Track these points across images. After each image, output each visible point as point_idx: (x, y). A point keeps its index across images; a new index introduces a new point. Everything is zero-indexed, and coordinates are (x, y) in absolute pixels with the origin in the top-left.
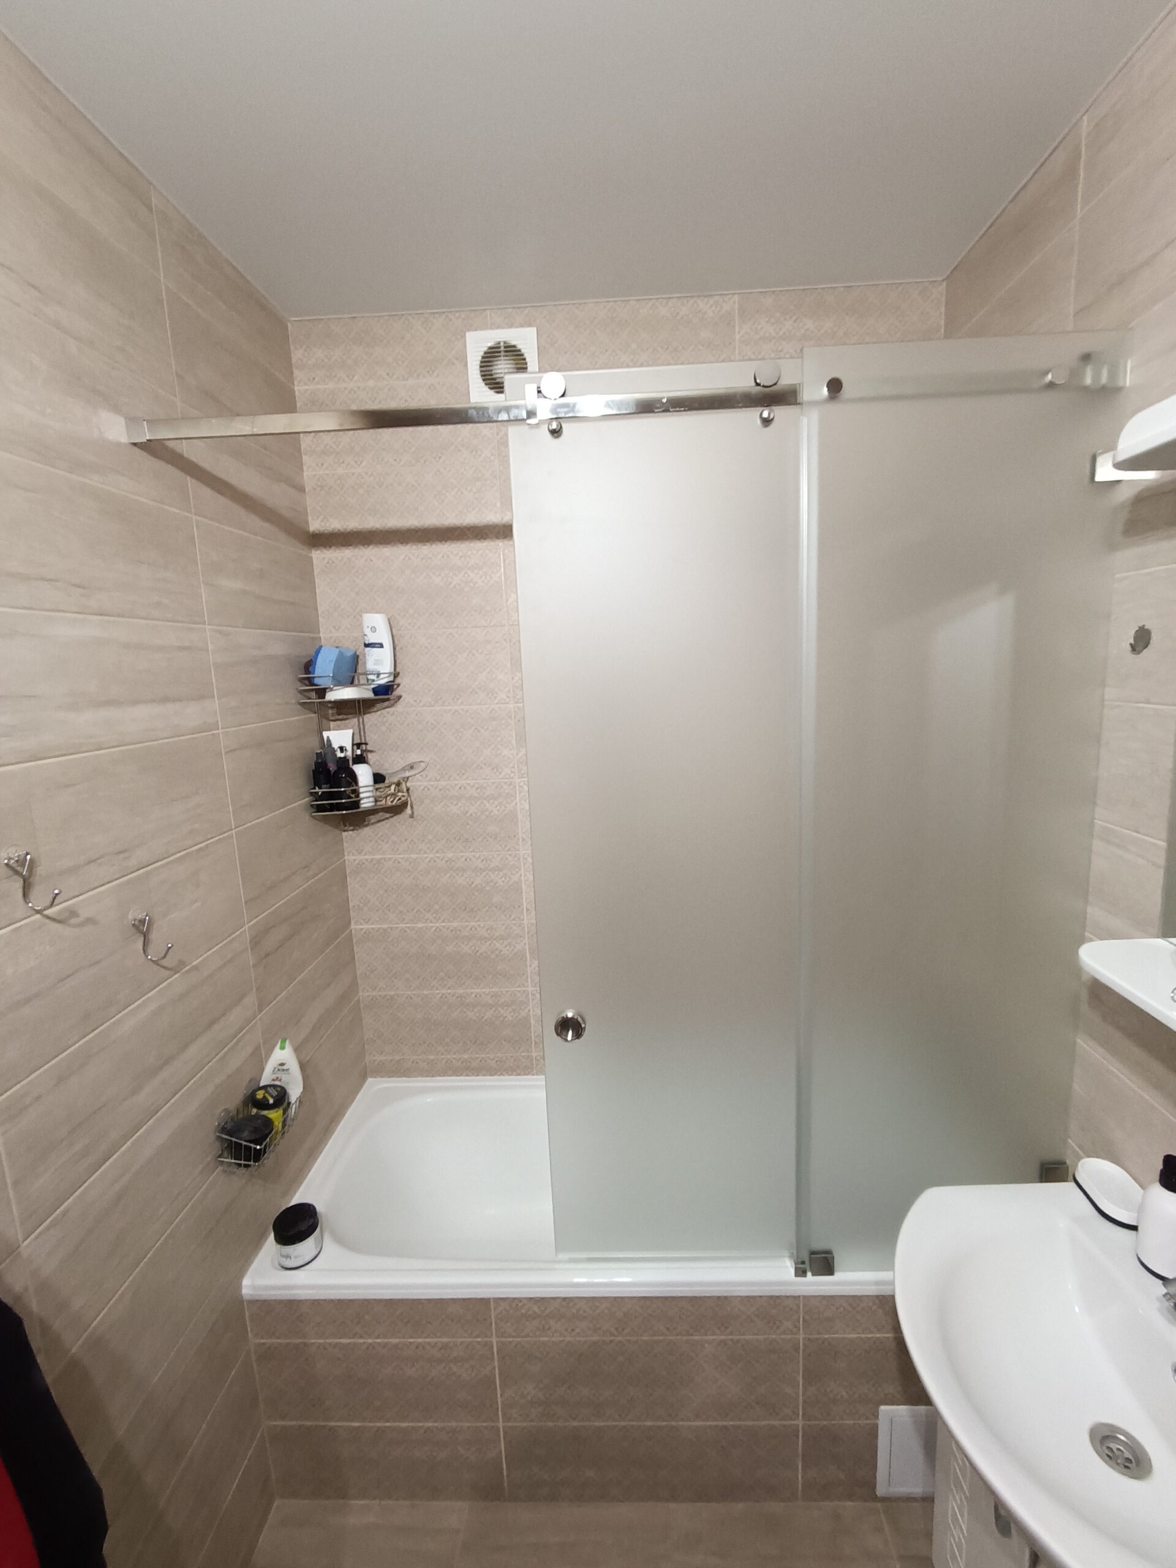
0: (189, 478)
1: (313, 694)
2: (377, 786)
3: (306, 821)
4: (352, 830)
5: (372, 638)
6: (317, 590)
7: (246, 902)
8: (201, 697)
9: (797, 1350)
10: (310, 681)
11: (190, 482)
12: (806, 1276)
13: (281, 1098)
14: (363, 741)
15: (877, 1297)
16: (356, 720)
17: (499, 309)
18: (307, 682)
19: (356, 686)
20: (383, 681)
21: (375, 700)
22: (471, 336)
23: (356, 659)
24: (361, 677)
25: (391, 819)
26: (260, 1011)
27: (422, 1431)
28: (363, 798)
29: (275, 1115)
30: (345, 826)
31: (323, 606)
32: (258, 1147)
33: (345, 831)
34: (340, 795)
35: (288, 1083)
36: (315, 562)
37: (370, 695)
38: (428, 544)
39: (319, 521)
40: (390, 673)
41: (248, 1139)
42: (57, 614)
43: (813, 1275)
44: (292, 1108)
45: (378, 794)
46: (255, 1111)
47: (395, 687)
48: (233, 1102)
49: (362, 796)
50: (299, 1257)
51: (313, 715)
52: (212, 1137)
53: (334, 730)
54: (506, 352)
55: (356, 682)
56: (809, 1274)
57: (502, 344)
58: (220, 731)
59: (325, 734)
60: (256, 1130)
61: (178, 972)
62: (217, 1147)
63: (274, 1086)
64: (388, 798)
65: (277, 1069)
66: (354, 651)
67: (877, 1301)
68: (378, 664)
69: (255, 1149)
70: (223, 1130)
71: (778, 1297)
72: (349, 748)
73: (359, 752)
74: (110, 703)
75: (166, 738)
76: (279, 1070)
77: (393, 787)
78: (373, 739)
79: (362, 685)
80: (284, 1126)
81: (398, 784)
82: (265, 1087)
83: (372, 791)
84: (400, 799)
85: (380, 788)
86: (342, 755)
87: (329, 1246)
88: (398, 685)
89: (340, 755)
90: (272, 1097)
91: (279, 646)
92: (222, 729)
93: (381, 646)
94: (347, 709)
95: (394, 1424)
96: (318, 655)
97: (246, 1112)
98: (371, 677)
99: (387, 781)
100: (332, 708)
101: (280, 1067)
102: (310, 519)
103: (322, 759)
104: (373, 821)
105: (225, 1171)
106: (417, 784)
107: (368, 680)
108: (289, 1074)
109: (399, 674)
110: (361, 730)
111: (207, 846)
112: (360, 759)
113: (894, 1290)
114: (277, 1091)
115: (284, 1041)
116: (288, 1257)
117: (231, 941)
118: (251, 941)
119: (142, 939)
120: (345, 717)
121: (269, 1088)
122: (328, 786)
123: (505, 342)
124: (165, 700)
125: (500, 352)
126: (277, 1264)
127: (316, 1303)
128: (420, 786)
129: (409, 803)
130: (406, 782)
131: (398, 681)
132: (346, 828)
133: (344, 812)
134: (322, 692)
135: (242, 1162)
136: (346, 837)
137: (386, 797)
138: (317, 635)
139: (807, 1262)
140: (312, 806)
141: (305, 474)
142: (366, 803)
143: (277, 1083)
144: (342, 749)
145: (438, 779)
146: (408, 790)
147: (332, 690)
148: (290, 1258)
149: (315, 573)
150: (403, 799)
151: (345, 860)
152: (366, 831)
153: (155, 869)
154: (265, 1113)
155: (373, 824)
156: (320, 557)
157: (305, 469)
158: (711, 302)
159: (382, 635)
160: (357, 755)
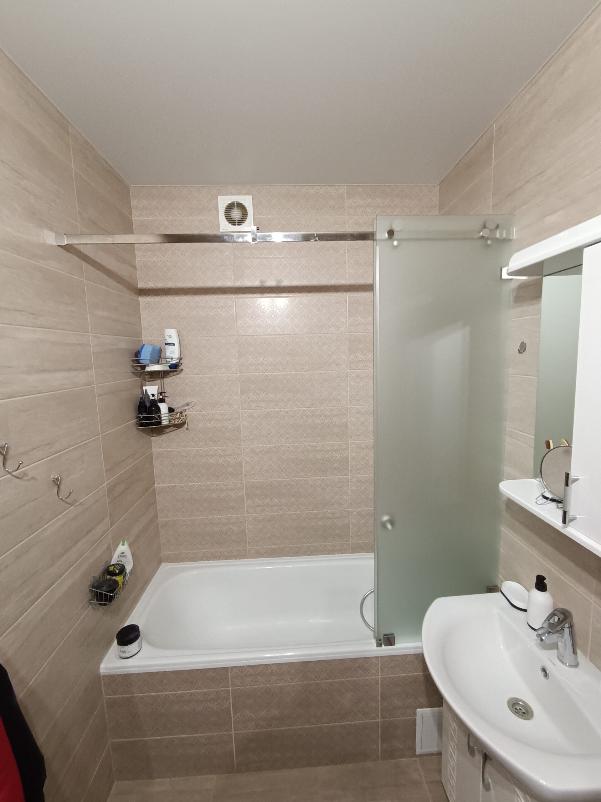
0: (83, 262)
1: (139, 368)
2: (171, 414)
3: (135, 431)
4: (156, 436)
5: (169, 341)
6: (141, 316)
7: (105, 472)
8: (87, 369)
9: (378, 684)
10: (138, 362)
11: (84, 264)
12: (381, 647)
13: (122, 570)
14: (163, 391)
15: (415, 655)
16: (160, 381)
17: (234, 186)
18: (136, 362)
19: (160, 364)
20: (174, 362)
21: (169, 371)
22: (220, 198)
23: (160, 351)
24: (162, 360)
25: (177, 431)
26: (111, 527)
27: (192, 739)
28: (163, 420)
29: (119, 579)
30: (153, 434)
31: (144, 324)
32: (111, 594)
33: (153, 436)
34: (152, 418)
35: (125, 563)
36: (140, 302)
37: (168, 369)
38: (198, 296)
39: (143, 283)
40: (178, 358)
41: (106, 590)
42: (22, 327)
43: (385, 646)
44: (127, 575)
45: (171, 417)
46: (109, 577)
47: (180, 365)
48: (98, 572)
49: (162, 418)
50: (130, 651)
51: (139, 378)
52: (87, 590)
53: (148, 386)
54: (237, 206)
55: (160, 362)
56: (383, 646)
57: (235, 202)
58: (95, 386)
59: (144, 388)
60: (110, 586)
61: (73, 505)
62: (89, 595)
63: (118, 564)
64: (176, 420)
65: (120, 556)
66: (159, 347)
67: (415, 657)
68: (172, 354)
69: (110, 595)
70: (93, 587)
71: (368, 658)
72: (156, 395)
73: (161, 397)
74: (44, 371)
75: (70, 389)
76: (121, 556)
77: (178, 414)
78: (168, 390)
79: (164, 364)
80: (123, 584)
81: (181, 413)
82: (113, 565)
83: (168, 416)
84: (182, 420)
85: (172, 415)
86: (153, 398)
87: (145, 646)
88: (182, 364)
89: (151, 398)
90: (118, 569)
91: (123, 344)
92: (96, 384)
93: (174, 344)
94: (155, 375)
95: (178, 736)
96: (142, 349)
97: (104, 578)
98: (168, 360)
99: (175, 411)
100: (147, 375)
101: (122, 555)
102: (138, 282)
103: (143, 400)
104: (167, 432)
105: (93, 608)
106: (190, 413)
107: (166, 361)
108: (126, 558)
109: (182, 358)
110: (162, 386)
111: (88, 443)
112: (162, 401)
113: (423, 651)
114: (120, 567)
115: (124, 541)
116: (124, 652)
117: (98, 491)
118: (107, 491)
119: (57, 487)
120: (154, 379)
121: (116, 566)
122: (146, 413)
123: (237, 202)
124: (70, 370)
125: (234, 206)
126: (118, 656)
127: (139, 675)
128: (192, 414)
129: (186, 422)
130: (185, 412)
131: (182, 362)
132: (153, 435)
133: (154, 427)
134: (143, 367)
135: (103, 603)
136: (153, 440)
137: (175, 419)
138: (141, 339)
139: (382, 640)
140: (137, 423)
141: (136, 260)
142: (165, 422)
143: (119, 563)
144: (153, 395)
145: (201, 410)
146: (186, 416)
147: (149, 366)
148: (125, 652)
149: (141, 308)
150: (183, 420)
151: (152, 452)
152: (164, 436)
153: (64, 453)
154: (114, 578)
155: (167, 433)
156: (143, 300)
157: (136, 257)
158: (334, 188)
159: (174, 339)
160: (160, 398)
